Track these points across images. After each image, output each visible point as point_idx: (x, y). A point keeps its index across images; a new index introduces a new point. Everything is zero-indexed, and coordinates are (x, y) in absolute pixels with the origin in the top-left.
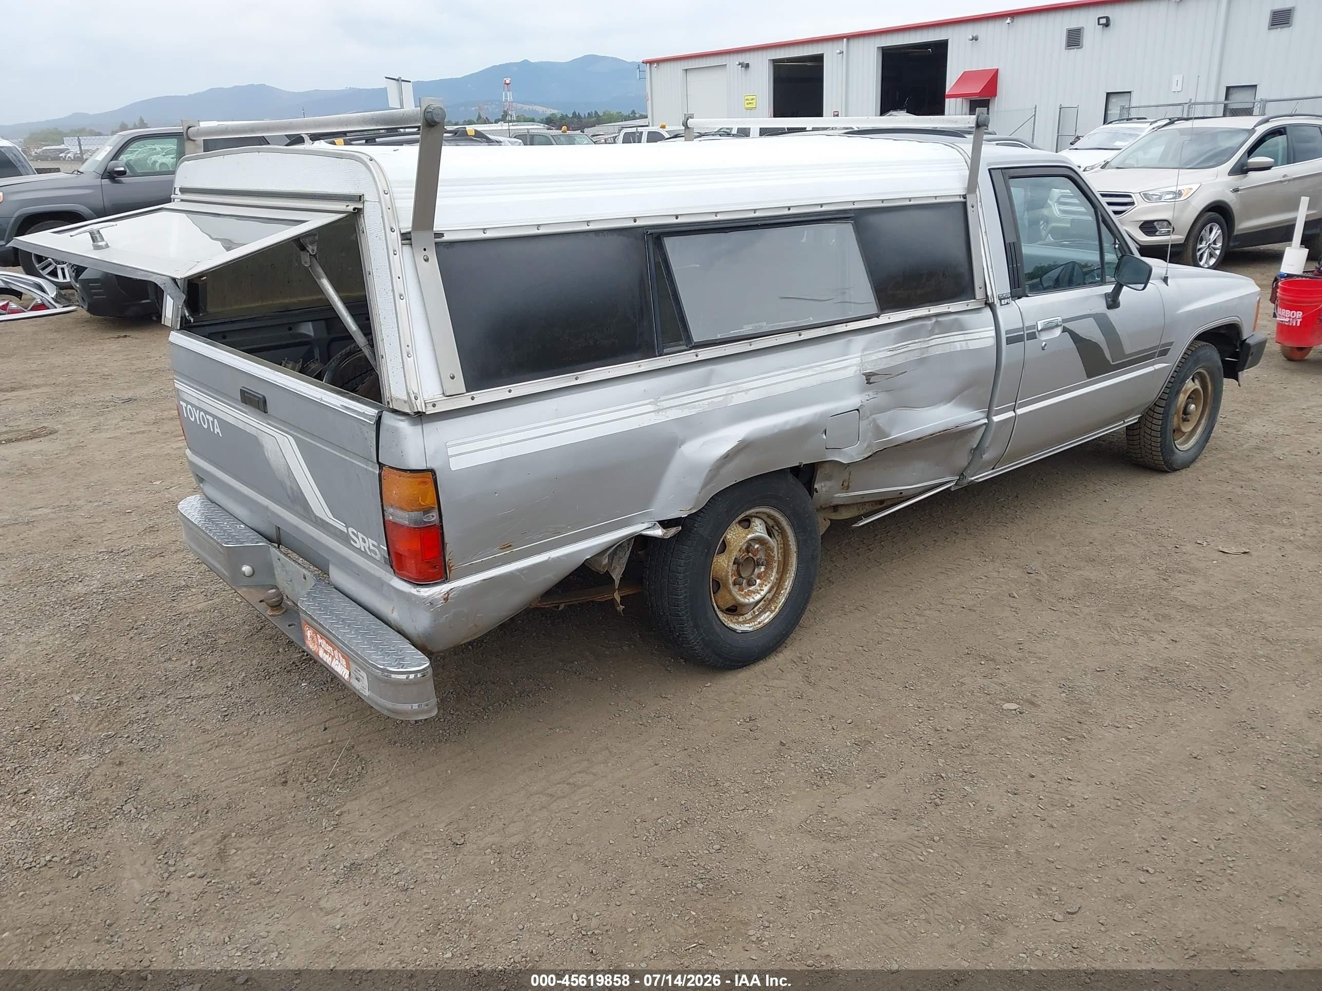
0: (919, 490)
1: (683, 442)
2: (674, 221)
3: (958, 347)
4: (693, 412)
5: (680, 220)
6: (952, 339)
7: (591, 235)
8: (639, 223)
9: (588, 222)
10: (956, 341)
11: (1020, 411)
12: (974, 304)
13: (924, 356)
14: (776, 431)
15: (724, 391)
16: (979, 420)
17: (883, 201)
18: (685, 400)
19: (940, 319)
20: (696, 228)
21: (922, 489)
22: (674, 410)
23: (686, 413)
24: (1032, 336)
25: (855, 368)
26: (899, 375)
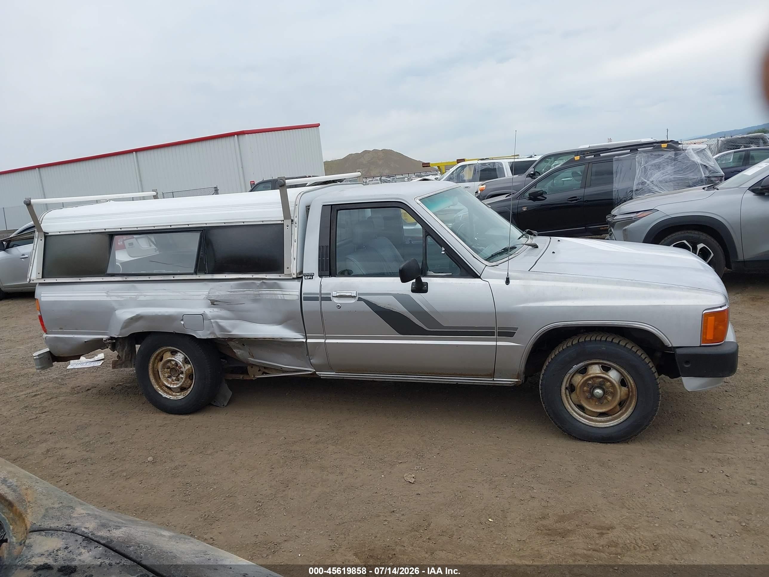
0: (291, 370)
1: (117, 309)
2: (120, 230)
3: (280, 297)
4: (122, 299)
5: (122, 230)
6: (275, 292)
7: (91, 234)
8: (106, 231)
9: (90, 230)
10: (278, 294)
11: (328, 341)
12: (284, 276)
13: (257, 298)
14: (154, 314)
15: (136, 294)
16: (299, 339)
17: (225, 223)
18: (120, 294)
19: (264, 281)
20: (126, 233)
21: (294, 370)
22: (115, 297)
23: (119, 299)
24: (329, 299)
25: (204, 296)
26: (238, 304)
